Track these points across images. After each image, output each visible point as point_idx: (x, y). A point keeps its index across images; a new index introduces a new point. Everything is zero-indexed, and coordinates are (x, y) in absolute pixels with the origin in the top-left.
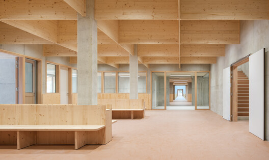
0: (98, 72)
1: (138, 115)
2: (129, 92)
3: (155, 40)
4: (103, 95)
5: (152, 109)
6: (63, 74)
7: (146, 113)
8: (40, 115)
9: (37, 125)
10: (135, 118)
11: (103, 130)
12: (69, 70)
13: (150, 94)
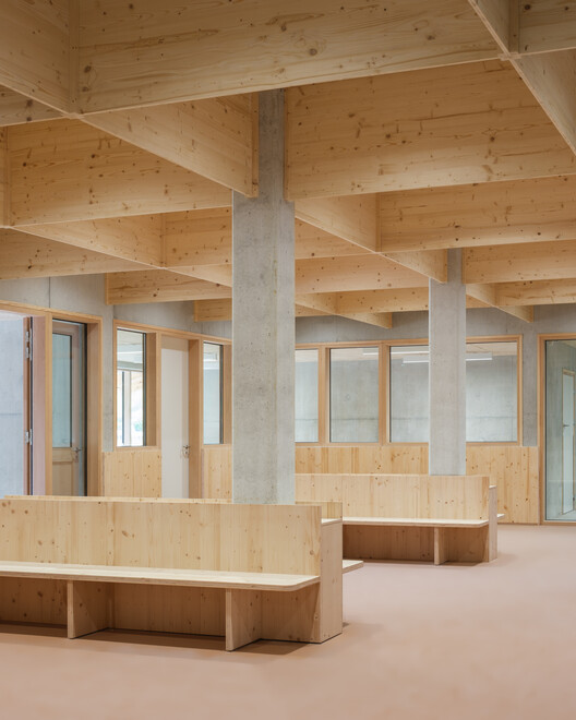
0: (298, 348)
1: (463, 548)
2: (427, 438)
3: (522, 227)
4: (325, 451)
5: (543, 521)
6: (171, 363)
7: (503, 541)
8: (124, 533)
9: (114, 565)
10: (451, 559)
11: (310, 593)
12: (193, 348)
13: (535, 449)
